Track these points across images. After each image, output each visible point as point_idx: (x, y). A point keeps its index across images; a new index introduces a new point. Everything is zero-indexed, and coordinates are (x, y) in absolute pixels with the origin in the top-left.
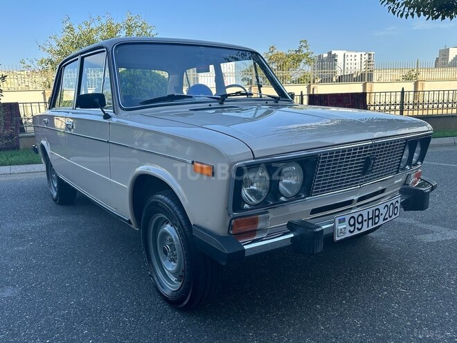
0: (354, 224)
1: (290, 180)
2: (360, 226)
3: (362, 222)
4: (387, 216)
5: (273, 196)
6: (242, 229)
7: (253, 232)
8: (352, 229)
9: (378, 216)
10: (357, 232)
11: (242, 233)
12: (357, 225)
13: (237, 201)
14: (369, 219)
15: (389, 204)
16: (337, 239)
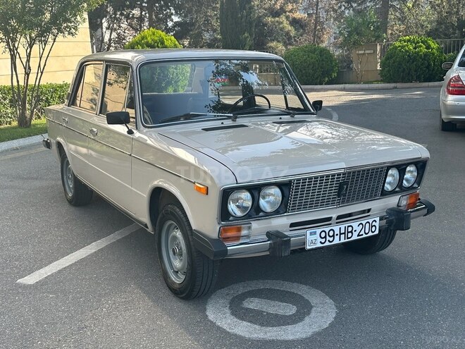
0: (325, 237)
1: (270, 199)
2: (331, 239)
3: (333, 236)
4: (362, 232)
5: (255, 212)
6: (229, 234)
7: (238, 238)
8: (323, 240)
9: (351, 232)
10: (327, 244)
11: (228, 238)
12: (328, 238)
13: (224, 214)
14: (341, 234)
15: (364, 222)
16: (308, 247)
